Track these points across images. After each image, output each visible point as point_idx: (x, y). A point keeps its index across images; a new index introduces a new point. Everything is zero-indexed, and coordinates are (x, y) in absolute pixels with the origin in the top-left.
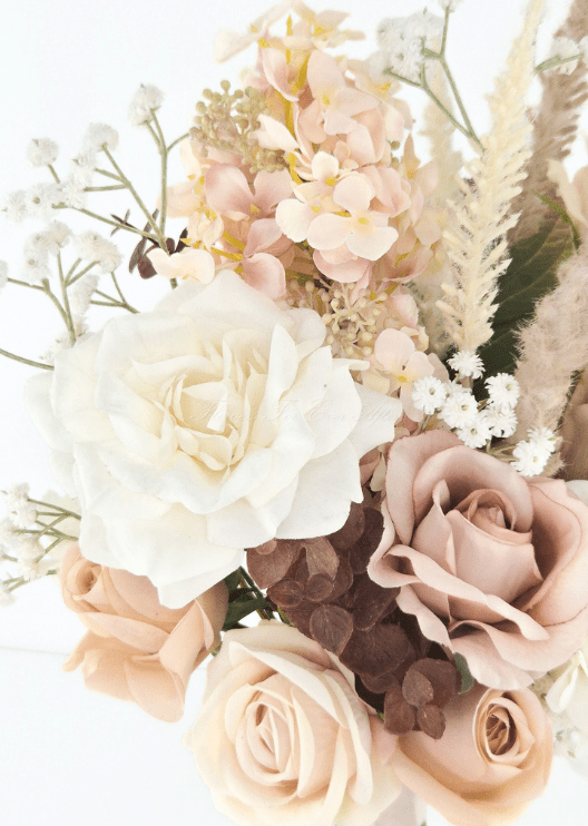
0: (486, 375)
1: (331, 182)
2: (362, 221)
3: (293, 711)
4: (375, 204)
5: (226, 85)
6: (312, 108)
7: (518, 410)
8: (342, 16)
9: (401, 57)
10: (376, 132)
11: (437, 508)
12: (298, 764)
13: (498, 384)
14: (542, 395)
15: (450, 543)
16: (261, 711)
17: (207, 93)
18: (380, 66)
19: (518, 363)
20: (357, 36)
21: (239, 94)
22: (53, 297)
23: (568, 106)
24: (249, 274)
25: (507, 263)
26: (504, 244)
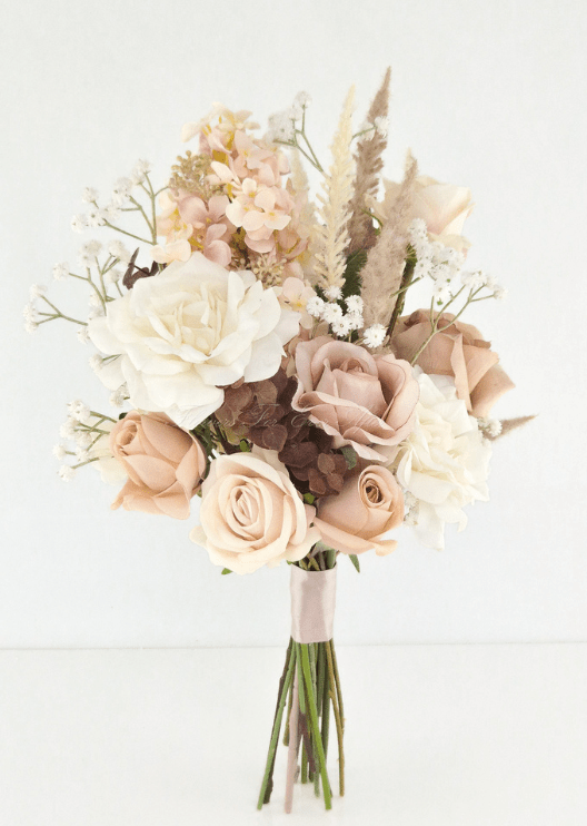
0: (344, 297)
1: (252, 195)
2: (272, 214)
3: (258, 489)
4: (276, 207)
5: (189, 154)
6: (238, 159)
7: (363, 314)
8: (248, 114)
9: (283, 130)
10: (274, 167)
11: (327, 369)
12: (264, 518)
13: (352, 301)
14: (376, 304)
15: (335, 385)
16: (239, 494)
17: (180, 158)
18: (271, 138)
19: (361, 289)
20: (254, 127)
21: (197, 158)
22: (93, 285)
23: (372, 171)
24: (210, 254)
25: (349, 241)
26: (346, 232)
